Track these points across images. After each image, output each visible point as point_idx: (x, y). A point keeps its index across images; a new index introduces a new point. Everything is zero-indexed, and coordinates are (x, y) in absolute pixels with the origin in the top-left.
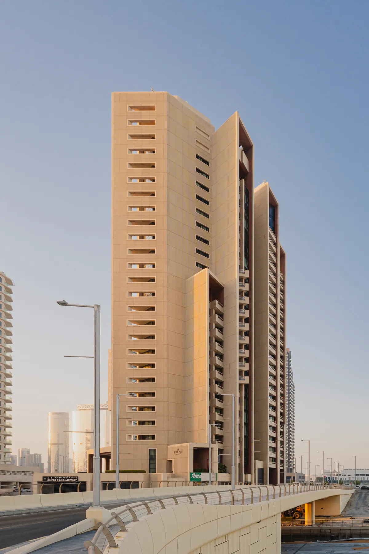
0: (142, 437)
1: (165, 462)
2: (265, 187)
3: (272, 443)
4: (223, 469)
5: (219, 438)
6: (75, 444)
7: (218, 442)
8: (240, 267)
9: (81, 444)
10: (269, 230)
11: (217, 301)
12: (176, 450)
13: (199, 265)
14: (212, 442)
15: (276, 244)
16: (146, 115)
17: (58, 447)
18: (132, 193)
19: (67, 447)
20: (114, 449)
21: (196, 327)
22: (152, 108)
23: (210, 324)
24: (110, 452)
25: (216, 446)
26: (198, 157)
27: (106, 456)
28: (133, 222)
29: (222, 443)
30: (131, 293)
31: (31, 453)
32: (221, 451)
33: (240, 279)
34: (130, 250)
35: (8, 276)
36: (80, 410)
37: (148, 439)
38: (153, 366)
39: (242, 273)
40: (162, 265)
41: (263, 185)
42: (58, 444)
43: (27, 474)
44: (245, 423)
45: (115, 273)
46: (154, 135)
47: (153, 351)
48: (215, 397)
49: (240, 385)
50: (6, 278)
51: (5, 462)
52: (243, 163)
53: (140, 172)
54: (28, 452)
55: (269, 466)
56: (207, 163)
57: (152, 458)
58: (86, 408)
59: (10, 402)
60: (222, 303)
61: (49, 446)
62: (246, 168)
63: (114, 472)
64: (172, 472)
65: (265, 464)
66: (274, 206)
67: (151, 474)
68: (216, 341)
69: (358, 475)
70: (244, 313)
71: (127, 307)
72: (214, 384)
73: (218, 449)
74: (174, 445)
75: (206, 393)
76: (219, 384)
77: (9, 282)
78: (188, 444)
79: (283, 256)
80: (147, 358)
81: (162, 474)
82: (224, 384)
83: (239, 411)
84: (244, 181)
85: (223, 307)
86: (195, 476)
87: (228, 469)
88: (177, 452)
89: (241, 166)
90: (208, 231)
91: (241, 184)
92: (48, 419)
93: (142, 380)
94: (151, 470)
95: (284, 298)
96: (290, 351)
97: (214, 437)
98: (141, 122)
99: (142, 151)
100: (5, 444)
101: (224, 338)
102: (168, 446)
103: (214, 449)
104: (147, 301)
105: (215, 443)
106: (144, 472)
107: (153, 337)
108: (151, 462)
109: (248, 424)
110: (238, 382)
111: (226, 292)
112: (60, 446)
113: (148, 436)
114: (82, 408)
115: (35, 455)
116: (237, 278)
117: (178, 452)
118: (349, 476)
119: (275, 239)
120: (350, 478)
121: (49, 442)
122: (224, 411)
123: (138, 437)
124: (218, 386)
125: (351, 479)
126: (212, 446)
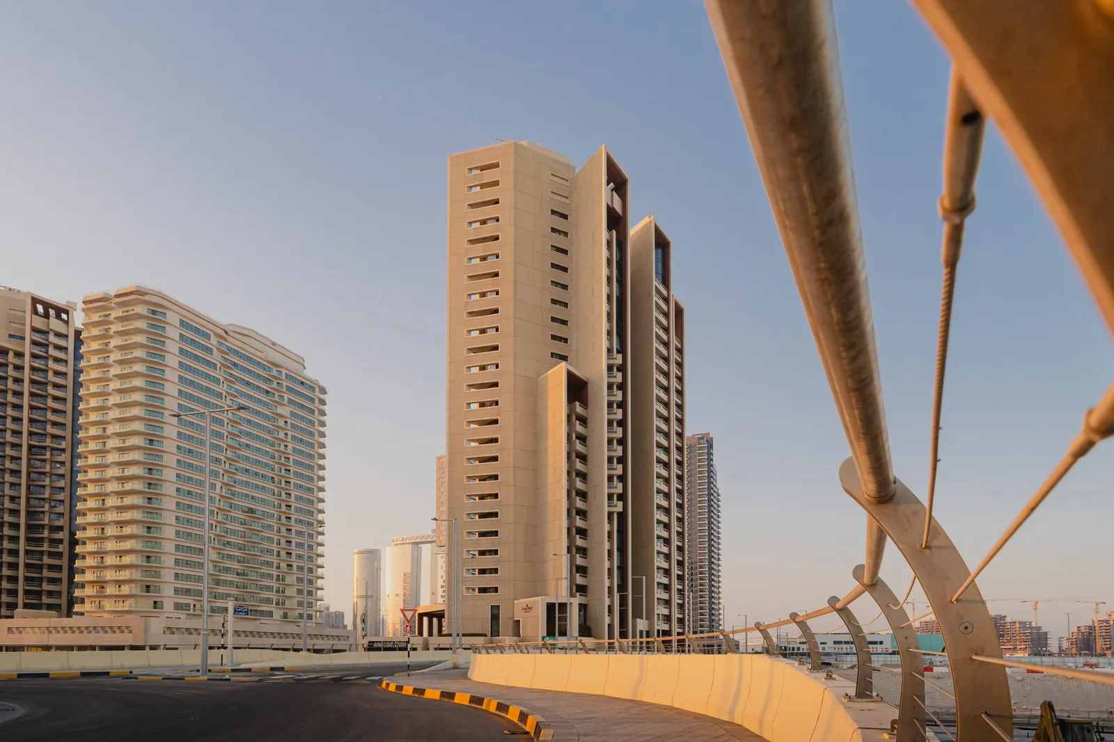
0: (483, 590)
1: (510, 622)
2: (648, 224)
3: (663, 593)
4: (585, 631)
5: (582, 589)
6: (388, 596)
7: (580, 595)
8: (609, 351)
9: (397, 595)
10: (656, 283)
11: (577, 403)
12: (525, 607)
13: (554, 356)
14: (572, 595)
15: (666, 300)
16: (488, 176)
17: (366, 600)
18: (471, 277)
19: (377, 600)
20: (449, 606)
21: (550, 441)
22: (496, 165)
23: (568, 434)
24: (444, 610)
25: (576, 601)
26: (553, 212)
27: (440, 615)
28: (471, 314)
29: (586, 596)
30: (469, 404)
31: (331, 610)
32: (583, 608)
33: (610, 368)
34: (468, 349)
35: (322, 384)
36: (397, 544)
37: (490, 592)
38: (496, 496)
39: (612, 359)
40: (507, 365)
41: (646, 220)
42: (366, 597)
43: (342, 639)
44: (618, 567)
45: (451, 381)
46: (498, 199)
47: (496, 477)
48: (577, 534)
49: (610, 515)
50: (319, 386)
51: (316, 623)
52: (613, 208)
53: (480, 249)
54: (328, 609)
55: (656, 628)
56: (565, 217)
57: (495, 618)
58: (404, 542)
59: (322, 545)
60: (585, 405)
61: (355, 600)
62: (617, 212)
63: (450, 635)
64: (520, 636)
65: (651, 625)
66: (662, 244)
67: (493, 638)
68: (577, 457)
69: (840, 643)
70: (616, 414)
71: (465, 422)
72: (574, 515)
73: (579, 604)
74: (521, 600)
75: (564, 529)
76: (581, 514)
77: (323, 391)
78: (539, 598)
79: (679, 312)
80: (488, 487)
81: (507, 638)
82: (589, 515)
83: (609, 551)
84: (614, 232)
85: (586, 409)
86: (549, 641)
87: (594, 631)
88: (526, 609)
89: (611, 211)
90: (567, 307)
91: (611, 236)
92: (353, 559)
93: (483, 516)
94: (494, 633)
95: (682, 374)
96: (711, 436)
97: (574, 588)
98: (483, 186)
99: (484, 222)
100: (317, 600)
101: (587, 451)
102: (515, 601)
103: (574, 604)
104: (489, 413)
105: (576, 597)
106: (485, 635)
107: (495, 459)
108: (494, 623)
109: (622, 569)
110: (606, 509)
111: (590, 389)
112: (369, 599)
113: (491, 588)
114: (398, 542)
115: (336, 613)
116: (605, 367)
117: (528, 609)
118: (823, 646)
119: (665, 292)
120: (824, 649)
121: (355, 595)
122: (589, 552)
123: (477, 590)
124: (580, 519)
125: (827, 650)
126: (572, 600)
